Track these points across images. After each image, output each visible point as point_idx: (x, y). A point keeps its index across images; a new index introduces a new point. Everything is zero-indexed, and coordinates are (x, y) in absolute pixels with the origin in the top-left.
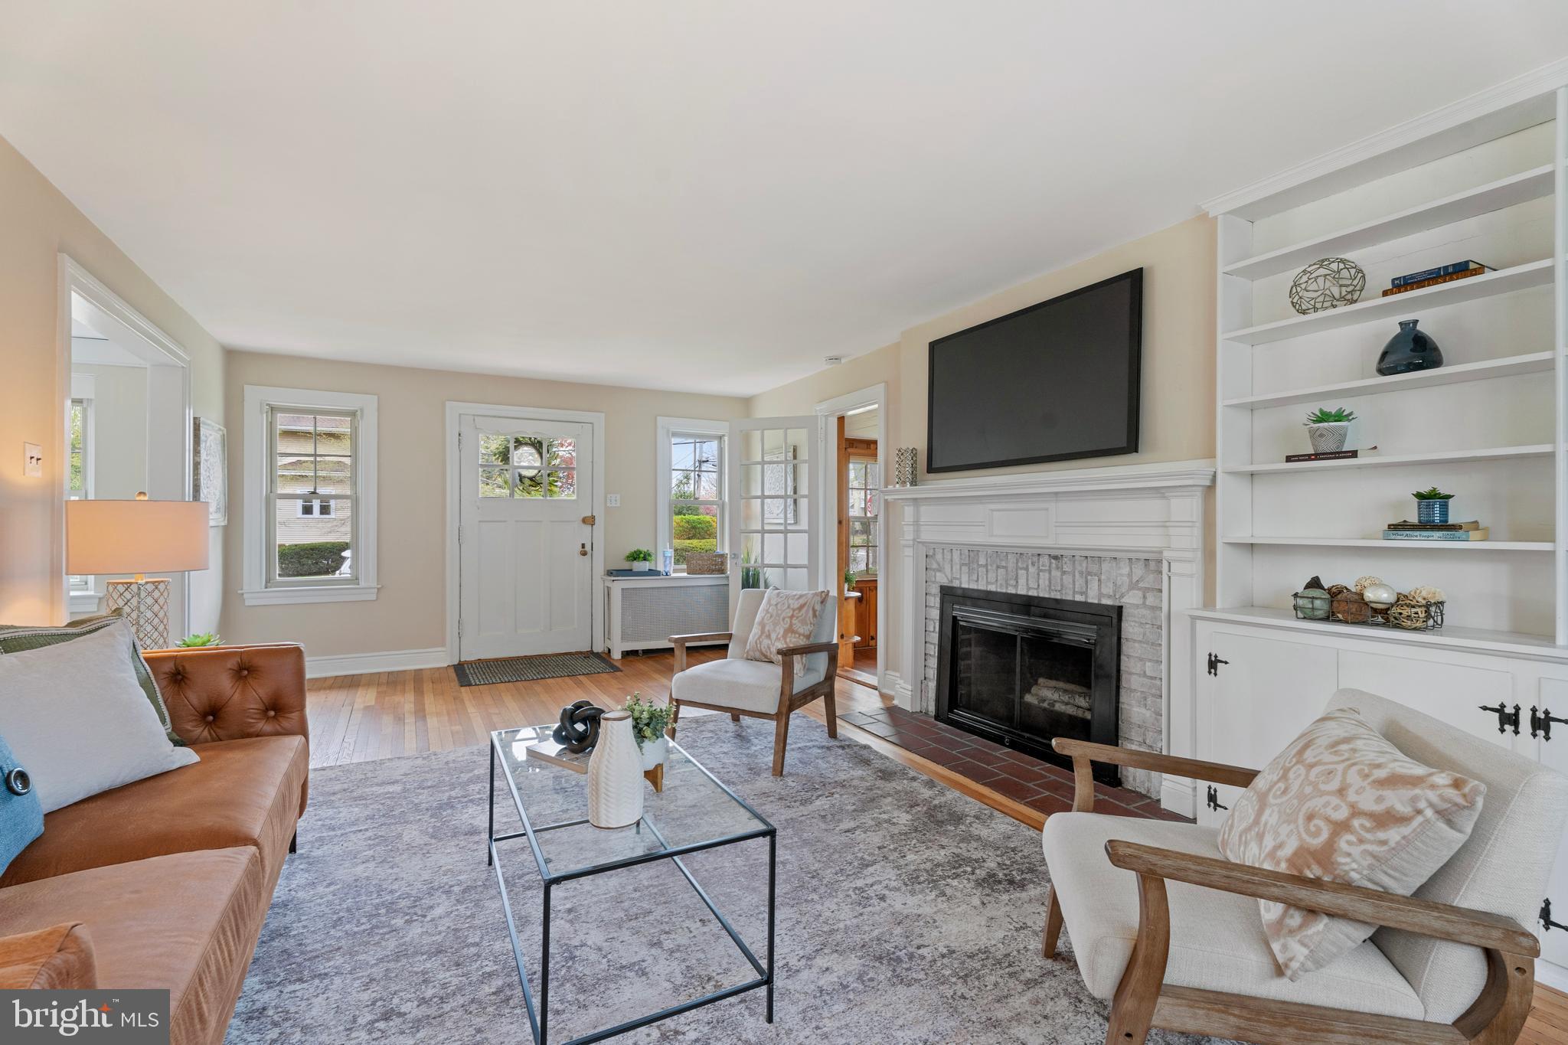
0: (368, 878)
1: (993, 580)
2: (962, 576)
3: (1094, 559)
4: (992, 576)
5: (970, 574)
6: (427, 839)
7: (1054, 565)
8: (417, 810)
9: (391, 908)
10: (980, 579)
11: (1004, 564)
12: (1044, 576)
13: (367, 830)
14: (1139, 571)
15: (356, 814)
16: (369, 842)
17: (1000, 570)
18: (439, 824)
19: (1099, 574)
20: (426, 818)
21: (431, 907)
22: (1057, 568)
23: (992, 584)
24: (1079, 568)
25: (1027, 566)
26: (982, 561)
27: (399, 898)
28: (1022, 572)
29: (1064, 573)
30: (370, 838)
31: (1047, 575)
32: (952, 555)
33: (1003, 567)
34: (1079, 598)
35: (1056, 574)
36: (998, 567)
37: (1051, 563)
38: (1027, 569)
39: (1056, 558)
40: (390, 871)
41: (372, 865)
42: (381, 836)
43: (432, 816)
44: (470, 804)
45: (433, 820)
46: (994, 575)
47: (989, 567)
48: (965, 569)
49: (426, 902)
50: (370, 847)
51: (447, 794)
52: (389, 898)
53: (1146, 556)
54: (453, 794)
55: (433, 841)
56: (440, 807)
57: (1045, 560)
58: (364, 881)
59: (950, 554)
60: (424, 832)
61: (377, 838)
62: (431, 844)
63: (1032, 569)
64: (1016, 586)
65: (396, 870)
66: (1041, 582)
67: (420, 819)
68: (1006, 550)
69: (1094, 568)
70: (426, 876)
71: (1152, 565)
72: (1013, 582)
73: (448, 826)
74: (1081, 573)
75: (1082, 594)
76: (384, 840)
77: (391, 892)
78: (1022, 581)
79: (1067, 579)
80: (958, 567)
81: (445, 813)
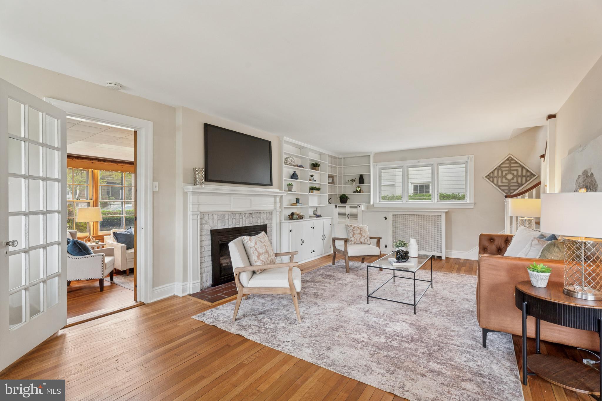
0: (454, 325)
1: (231, 224)
2: (218, 224)
3: (260, 213)
4: (230, 222)
5: (221, 223)
6: (430, 330)
7: (250, 216)
8: (427, 344)
9: (448, 315)
10: (226, 224)
11: (235, 217)
12: (247, 220)
13: (452, 344)
14: (268, 215)
15: (457, 356)
16: (452, 338)
17: (233, 220)
18: (422, 333)
19: (260, 217)
20: (425, 338)
21: (437, 311)
22: (251, 217)
23: (230, 225)
24: (256, 216)
25: (243, 217)
26: (227, 218)
27: (445, 316)
28: (241, 220)
29: (253, 218)
30: (452, 340)
31: (248, 219)
32: (213, 217)
33: (234, 219)
34: (256, 224)
35: (251, 218)
36: (232, 219)
37: (249, 215)
38: (242, 218)
39: (251, 214)
40: (446, 324)
41: (452, 329)
42: (446, 338)
43: (423, 338)
44: (404, 336)
45: (423, 336)
46: (231, 222)
47: (229, 219)
48: (219, 222)
49: (438, 313)
50: (452, 336)
51: (410, 346)
52: (448, 317)
53: (269, 211)
54: (407, 345)
55: (428, 328)
56: (417, 340)
57: (248, 215)
58: (455, 324)
59: (212, 216)
60: (429, 333)
61: (448, 338)
62: (429, 327)
63: (244, 218)
64: (239, 225)
65: (444, 324)
66: (247, 222)
67: (428, 339)
68: (236, 212)
69: (259, 215)
70: (435, 318)
71: (270, 213)
72: (238, 223)
73: (419, 331)
74: (257, 217)
75: (257, 223)
76: (446, 337)
77: (447, 319)
78: (241, 223)
79: (253, 219)
80: (216, 221)
81: (417, 337)
